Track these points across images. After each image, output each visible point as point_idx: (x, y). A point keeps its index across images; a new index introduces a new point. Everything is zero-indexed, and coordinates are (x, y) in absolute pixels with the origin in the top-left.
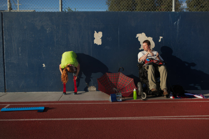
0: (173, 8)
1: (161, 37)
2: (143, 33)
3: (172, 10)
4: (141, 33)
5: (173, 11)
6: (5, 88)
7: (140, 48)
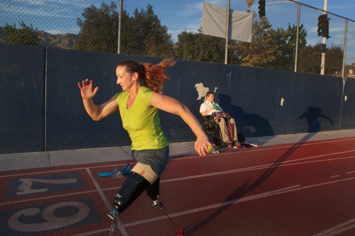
0: (226, 61)
1: (216, 88)
2: (201, 84)
3: (224, 62)
4: (199, 83)
5: (226, 63)
6: (44, 146)
7: (198, 98)
